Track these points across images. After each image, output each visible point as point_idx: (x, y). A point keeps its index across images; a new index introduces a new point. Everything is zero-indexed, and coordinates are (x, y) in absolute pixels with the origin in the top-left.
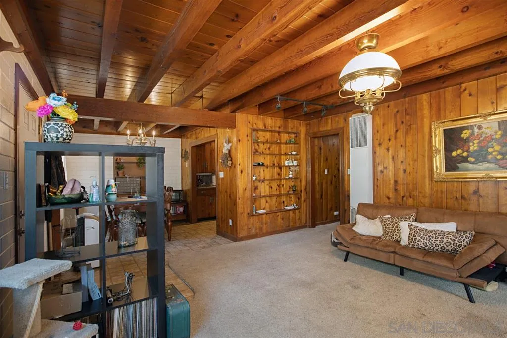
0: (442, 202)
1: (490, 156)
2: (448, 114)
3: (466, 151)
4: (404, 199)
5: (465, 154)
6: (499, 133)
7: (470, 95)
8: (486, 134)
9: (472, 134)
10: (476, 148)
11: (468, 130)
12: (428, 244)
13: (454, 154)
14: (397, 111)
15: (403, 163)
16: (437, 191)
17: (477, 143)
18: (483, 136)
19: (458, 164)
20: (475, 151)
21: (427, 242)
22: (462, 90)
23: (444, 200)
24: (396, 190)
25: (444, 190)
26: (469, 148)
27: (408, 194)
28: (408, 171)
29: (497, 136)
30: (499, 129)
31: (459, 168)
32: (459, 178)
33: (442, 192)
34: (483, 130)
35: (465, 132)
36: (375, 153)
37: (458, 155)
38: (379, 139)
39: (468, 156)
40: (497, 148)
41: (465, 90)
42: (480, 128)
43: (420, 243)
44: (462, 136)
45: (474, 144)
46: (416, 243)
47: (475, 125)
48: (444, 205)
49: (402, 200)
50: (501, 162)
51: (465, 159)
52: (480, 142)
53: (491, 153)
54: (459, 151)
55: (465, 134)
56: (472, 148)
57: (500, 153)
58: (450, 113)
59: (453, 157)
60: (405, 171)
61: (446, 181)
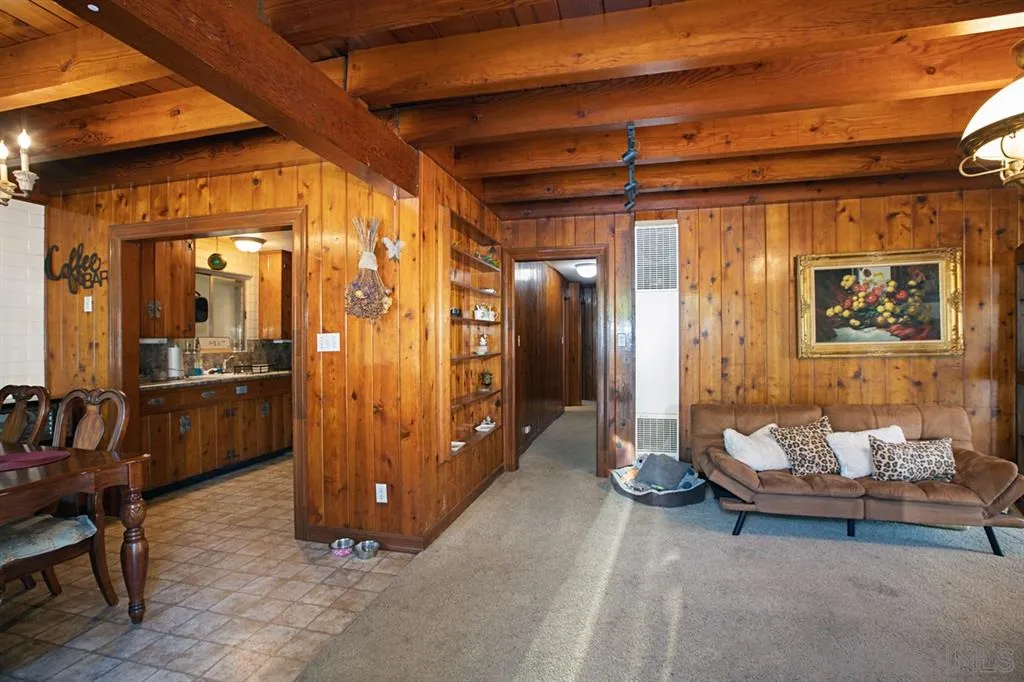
0: (807, 393)
1: (880, 319)
2: (818, 246)
3: (848, 309)
4: (741, 391)
5: (846, 313)
6: (892, 283)
7: (851, 220)
8: (875, 284)
9: (857, 282)
10: (861, 305)
11: (850, 274)
12: (915, 470)
13: (830, 312)
14: (730, 228)
15: (739, 326)
16: (799, 375)
17: (864, 297)
18: (872, 286)
19: (836, 330)
20: (860, 310)
21: (913, 466)
22: (839, 209)
23: (811, 390)
24: (724, 375)
25: (811, 372)
26: (852, 305)
27: (749, 382)
28: (748, 340)
29: (890, 289)
30: (892, 279)
31: (836, 335)
32: (838, 353)
33: (807, 376)
34: (871, 277)
35: (846, 278)
36: (683, 303)
37: (836, 314)
38: (691, 277)
39: (850, 317)
40: (889, 306)
41: (843, 210)
42: (867, 273)
43: (903, 471)
44: (843, 284)
45: (859, 298)
46: (896, 471)
47: (861, 269)
48: (810, 398)
49: (737, 393)
50: (894, 328)
51: (845, 323)
52: (866, 297)
53: (881, 314)
54: (838, 309)
55: (847, 281)
56: (855, 304)
57: (893, 314)
58: (821, 244)
59: (827, 317)
60: (742, 340)
61: (814, 359)
